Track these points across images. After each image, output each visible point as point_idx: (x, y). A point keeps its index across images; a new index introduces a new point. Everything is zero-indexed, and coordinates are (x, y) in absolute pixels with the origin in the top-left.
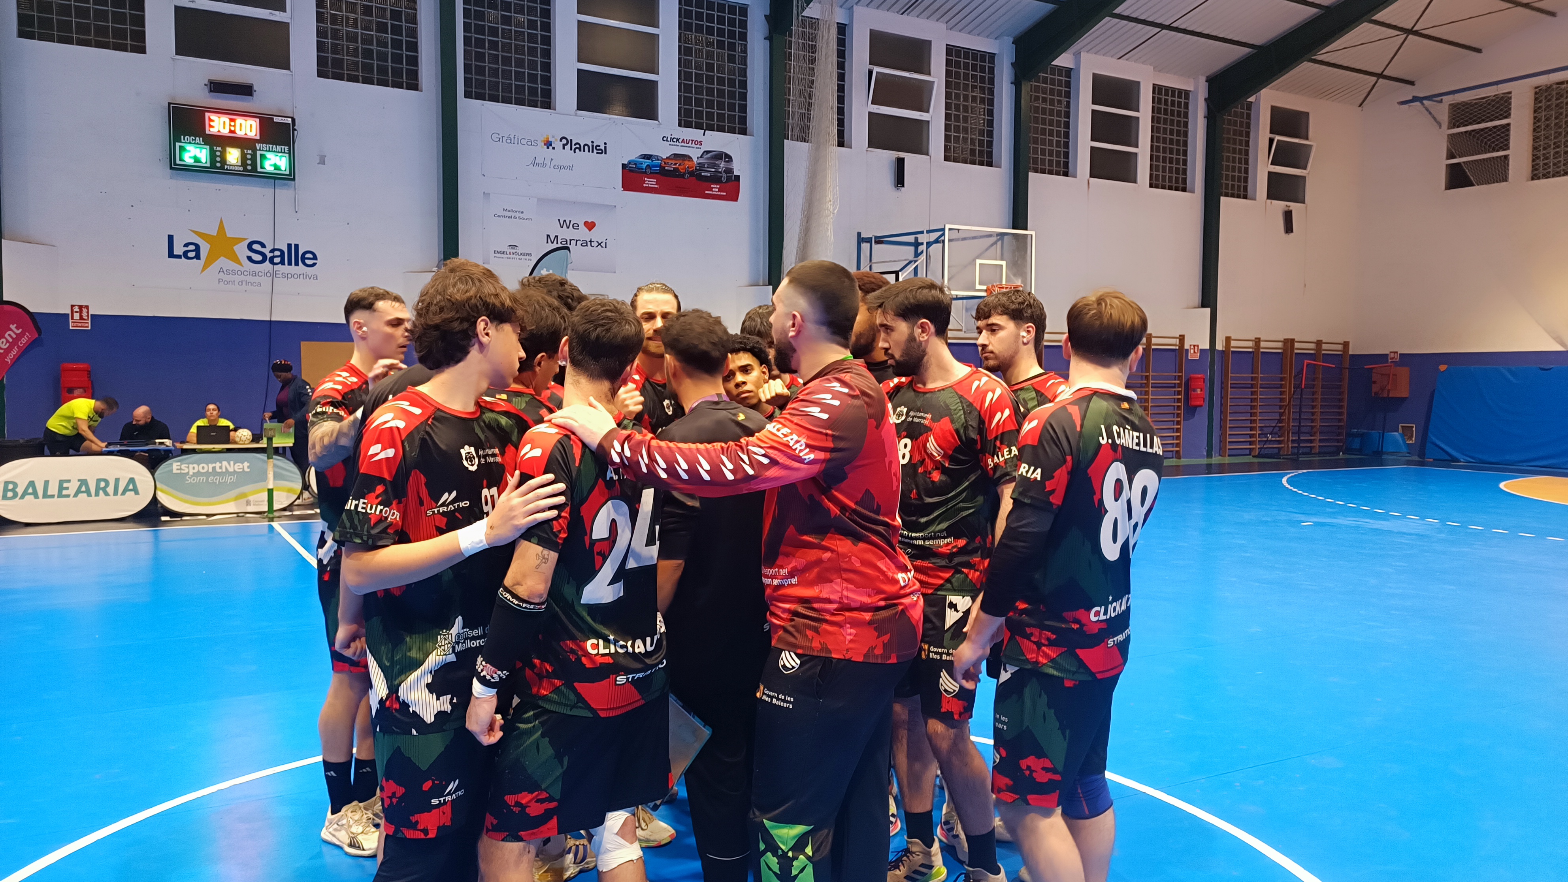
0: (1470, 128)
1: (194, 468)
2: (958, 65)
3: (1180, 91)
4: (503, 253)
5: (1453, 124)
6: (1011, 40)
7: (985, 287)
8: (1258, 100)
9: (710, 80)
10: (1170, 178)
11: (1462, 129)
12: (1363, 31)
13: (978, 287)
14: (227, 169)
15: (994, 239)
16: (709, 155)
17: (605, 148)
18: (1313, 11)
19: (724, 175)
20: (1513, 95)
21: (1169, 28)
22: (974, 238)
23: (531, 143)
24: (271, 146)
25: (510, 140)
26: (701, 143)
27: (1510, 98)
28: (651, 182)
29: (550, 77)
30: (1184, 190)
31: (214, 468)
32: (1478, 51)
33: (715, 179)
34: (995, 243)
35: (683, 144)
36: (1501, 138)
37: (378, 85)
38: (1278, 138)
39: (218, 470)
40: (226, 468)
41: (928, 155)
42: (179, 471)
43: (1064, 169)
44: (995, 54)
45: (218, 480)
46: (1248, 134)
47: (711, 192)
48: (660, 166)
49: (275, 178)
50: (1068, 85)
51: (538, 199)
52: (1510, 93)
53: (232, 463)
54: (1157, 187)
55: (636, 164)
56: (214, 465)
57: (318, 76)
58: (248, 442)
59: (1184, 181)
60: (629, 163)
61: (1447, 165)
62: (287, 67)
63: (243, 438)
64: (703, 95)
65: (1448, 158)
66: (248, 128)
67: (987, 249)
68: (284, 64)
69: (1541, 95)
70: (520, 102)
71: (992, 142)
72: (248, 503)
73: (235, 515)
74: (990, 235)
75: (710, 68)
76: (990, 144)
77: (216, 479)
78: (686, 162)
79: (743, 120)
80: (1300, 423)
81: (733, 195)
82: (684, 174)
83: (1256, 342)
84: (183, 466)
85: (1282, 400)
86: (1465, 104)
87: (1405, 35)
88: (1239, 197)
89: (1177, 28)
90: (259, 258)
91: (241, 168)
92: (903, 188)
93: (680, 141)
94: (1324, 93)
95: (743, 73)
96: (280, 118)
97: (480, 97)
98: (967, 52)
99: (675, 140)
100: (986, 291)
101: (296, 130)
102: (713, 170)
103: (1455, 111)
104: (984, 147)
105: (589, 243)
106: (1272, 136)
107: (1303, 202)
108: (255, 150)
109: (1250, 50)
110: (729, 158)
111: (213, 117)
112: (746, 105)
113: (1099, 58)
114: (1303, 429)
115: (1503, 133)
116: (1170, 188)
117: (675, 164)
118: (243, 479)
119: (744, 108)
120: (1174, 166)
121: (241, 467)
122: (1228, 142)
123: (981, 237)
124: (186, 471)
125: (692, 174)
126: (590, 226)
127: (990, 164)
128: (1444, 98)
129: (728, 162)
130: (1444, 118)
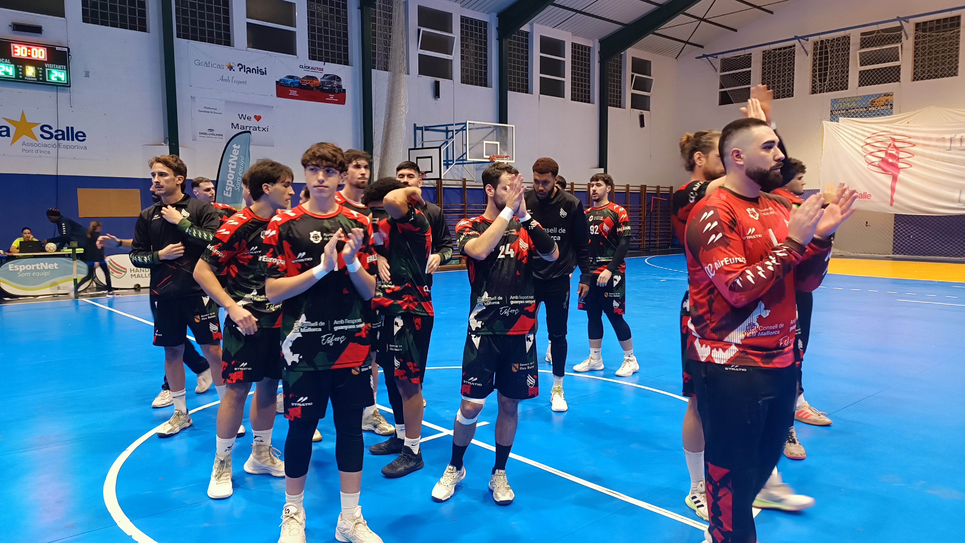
0: (731, 72)
1: (22, 268)
2: (467, 28)
3: (586, 47)
4: (205, 134)
5: (723, 70)
6: (496, 14)
7: (488, 157)
8: (625, 54)
9: (326, 32)
10: (582, 95)
11: (727, 73)
12: (680, 18)
13: (485, 156)
14: (26, 80)
15: (491, 129)
16: (327, 77)
17: (265, 71)
18: (654, 7)
19: (337, 89)
20: (752, 56)
21: (581, 12)
22: (482, 128)
23: (220, 67)
24: (54, 65)
25: (207, 64)
26: (322, 70)
27: (751, 57)
28: (293, 93)
29: (229, 26)
30: (589, 102)
31: (35, 267)
32: (736, 30)
33: (331, 91)
34: (492, 132)
35: (312, 70)
36: (746, 78)
37: (120, 28)
38: (636, 75)
39: (38, 268)
40: (43, 267)
41: (452, 79)
42: (13, 270)
43: (526, 89)
44: (487, 22)
45: (39, 274)
46: (620, 72)
47: (329, 99)
48: (299, 83)
49: (57, 86)
50: (527, 41)
51: (226, 102)
52: (751, 54)
53: (46, 264)
54: (575, 100)
55: (284, 81)
56: (35, 265)
57: (83, 22)
58: (55, 250)
59: (589, 97)
60: (280, 80)
61: (720, 92)
62: (62, 15)
63: (51, 248)
64: (322, 41)
65: (720, 89)
66: (39, 54)
67: (488, 135)
68: (62, 14)
69: (766, 55)
70: (211, 41)
71: (487, 72)
72: (59, 288)
73: (52, 296)
74: (490, 127)
75: (326, 24)
76: (486, 74)
77: (37, 274)
78: (314, 81)
79: (346, 57)
80: (650, 231)
81: (342, 101)
82: (313, 88)
83: (627, 187)
84: (15, 267)
85: (640, 219)
86: (728, 59)
87: (699, 21)
88: (617, 107)
89: (584, 12)
90: (48, 135)
91: (36, 79)
92: (439, 99)
93: (310, 68)
94: (659, 51)
95: (346, 28)
96: (60, 48)
97: (186, 37)
98: (472, 20)
99: (307, 67)
100: (489, 159)
101: (70, 55)
102: (330, 86)
103: (724, 63)
104: (482, 75)
105: (257, 129)
106: (633, 73)
107: (649, 110)
108: (44, 68)
109: (621, 26)
110: (339, 79)
111: (16, 46)
112: (348, 47)
113: (543, 27)
114: (652, 234)
115: (747, 75)
116: (582, 101)
117: (308, 82)
118: (54, 273)
119: (346, 50)
120: (583, 88)
121: (53, 266)
122: (611, 76)
123: (486, 128)
124: (18, 269)
125: (318, 88)
126: (258, 118)
127: (486, 86)
128: (718, 56)
129: (339, 81)
130: (718, 66)
